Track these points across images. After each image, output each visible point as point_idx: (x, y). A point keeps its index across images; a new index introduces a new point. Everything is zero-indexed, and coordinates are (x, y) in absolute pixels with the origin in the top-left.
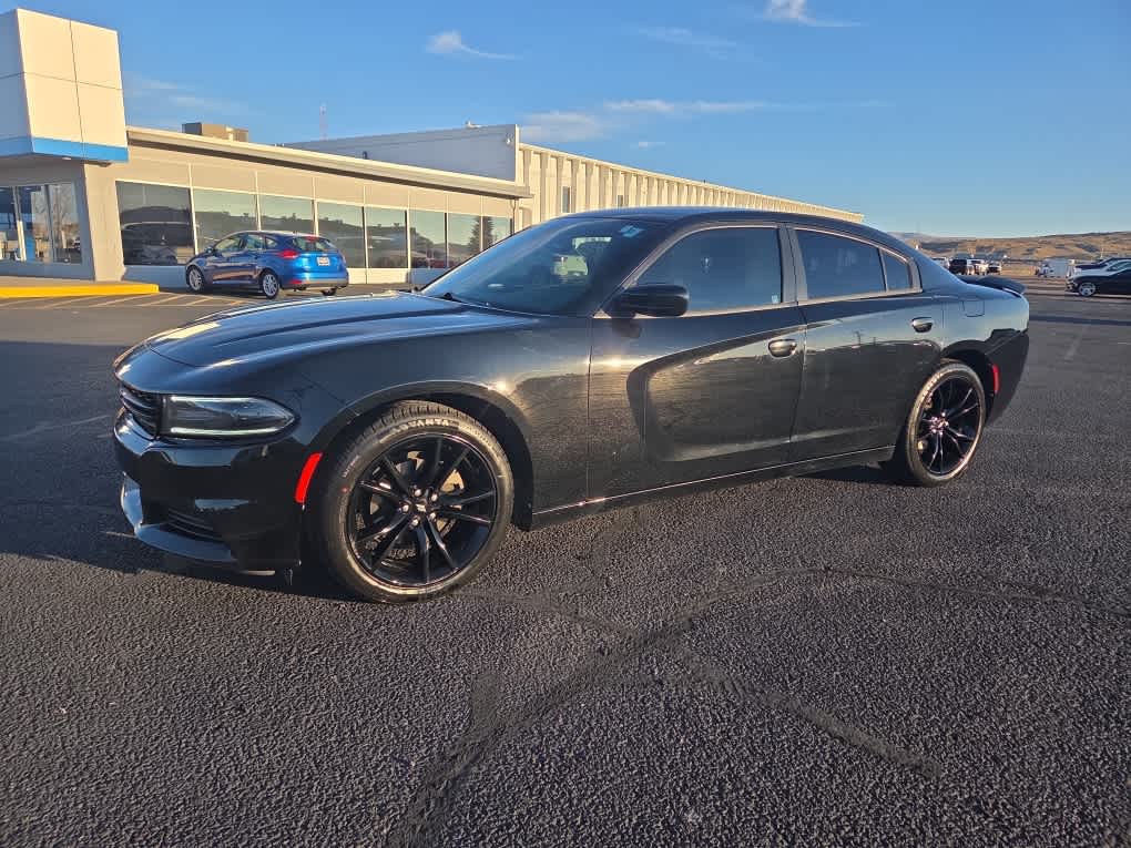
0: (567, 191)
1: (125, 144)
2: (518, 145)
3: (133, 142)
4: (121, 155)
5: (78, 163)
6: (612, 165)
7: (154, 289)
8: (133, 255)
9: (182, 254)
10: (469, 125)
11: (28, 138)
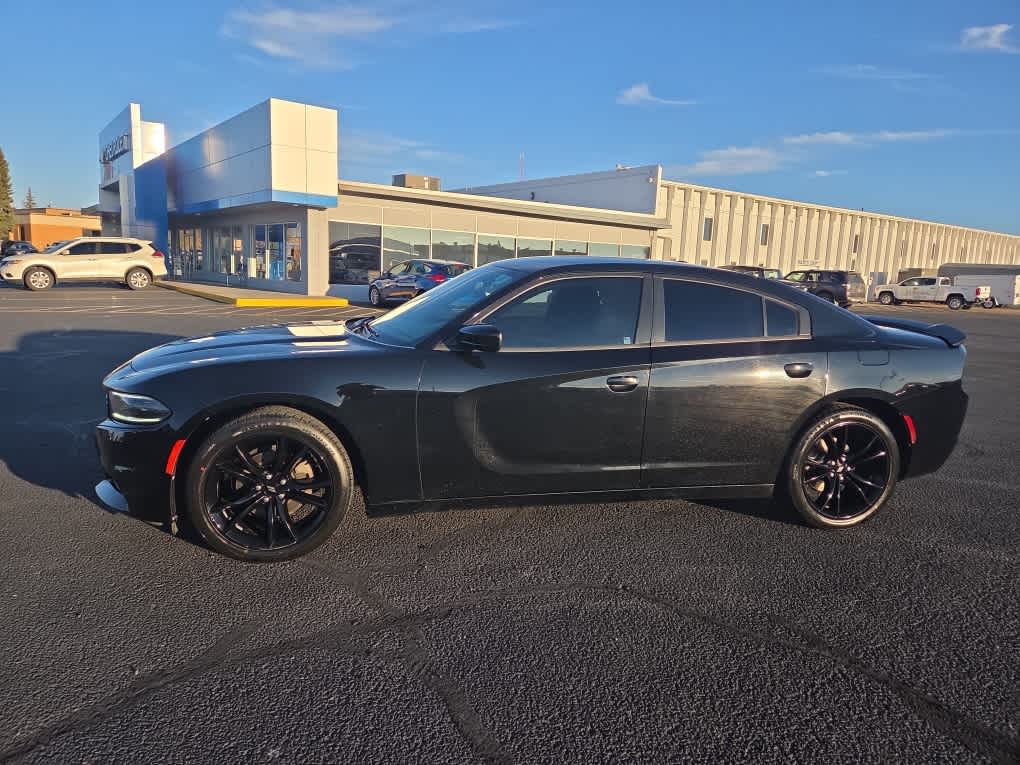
0: (709, 222)
1: (335, 193)
2: (660, 182)
3: (342, 192)
4: (333, 202)
5: (303, 209)
6: (757, 197)
7: (344, 303)
8: (336, 277)
9: (372, 275)
10: (620, 167)
11: (270, 190)
